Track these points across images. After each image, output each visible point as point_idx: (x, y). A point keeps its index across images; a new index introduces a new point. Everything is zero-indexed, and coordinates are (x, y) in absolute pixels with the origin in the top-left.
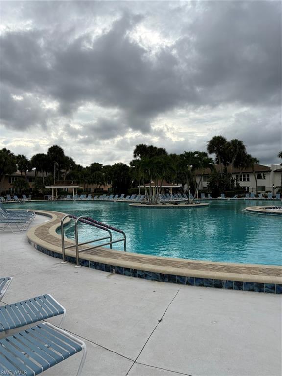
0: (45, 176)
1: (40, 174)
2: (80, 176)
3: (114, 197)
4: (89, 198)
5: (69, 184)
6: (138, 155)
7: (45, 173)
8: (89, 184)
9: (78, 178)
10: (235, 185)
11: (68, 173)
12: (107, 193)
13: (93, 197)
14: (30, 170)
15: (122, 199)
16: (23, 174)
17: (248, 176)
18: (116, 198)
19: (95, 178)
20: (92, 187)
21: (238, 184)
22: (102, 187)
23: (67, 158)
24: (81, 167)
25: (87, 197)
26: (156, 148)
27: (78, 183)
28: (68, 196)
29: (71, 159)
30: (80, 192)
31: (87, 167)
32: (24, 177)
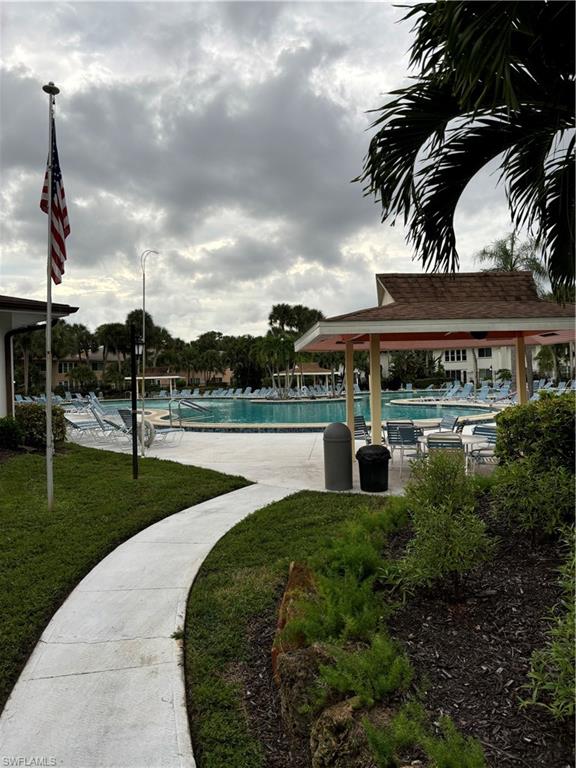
0: (122, 359)
1: (111, 357)
2: (180, 358)
3: (234, 392)
4: (196, 394)
5: (163, 373)
6: (276, 321)
7: (121, 355)
8: (197, 372)
9: (178, 362)
10: (437, 369)
11: (160, 353)
12: (225, 386)
13: (201, 393)
14: (95, 350)
15: (248, 394)
16: (83, 356)
17: (464, 352)
18: (239, 394)
19: (207, 361)
20: (202, 377)
21: (441, 367)
22: (219, 375)
23: (158, 329)
24: (182, 342)
25: (192, 393)
26: (306, 309)
27: (177, 371)
28: (163, 393)
29: (165, 331)
30: (180, 386)
31: (192, 343)
32: (84, 362)
